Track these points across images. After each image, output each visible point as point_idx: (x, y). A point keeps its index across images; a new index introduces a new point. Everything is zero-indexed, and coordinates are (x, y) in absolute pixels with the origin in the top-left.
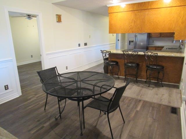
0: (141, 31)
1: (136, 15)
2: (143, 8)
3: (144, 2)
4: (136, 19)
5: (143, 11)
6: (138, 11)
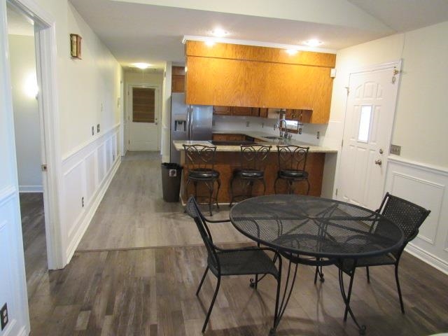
0: (258, 103)
1: (248, 69)
2: (263, 59)
3: (265, 48)
4: (248, 78)
5: (262, 63)
6: (252, 63)
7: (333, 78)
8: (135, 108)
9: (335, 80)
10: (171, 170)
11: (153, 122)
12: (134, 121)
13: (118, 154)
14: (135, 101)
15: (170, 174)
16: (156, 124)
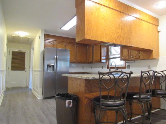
7: (158, 32)
8: (13, 62)
9: (159, 33)
10: (67, 101)
11: (24, 70)
12: (12, 70)
13: (2, 90)
14: (13, 59)
15: (67, 104)
16: (26, 71)
